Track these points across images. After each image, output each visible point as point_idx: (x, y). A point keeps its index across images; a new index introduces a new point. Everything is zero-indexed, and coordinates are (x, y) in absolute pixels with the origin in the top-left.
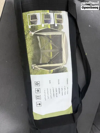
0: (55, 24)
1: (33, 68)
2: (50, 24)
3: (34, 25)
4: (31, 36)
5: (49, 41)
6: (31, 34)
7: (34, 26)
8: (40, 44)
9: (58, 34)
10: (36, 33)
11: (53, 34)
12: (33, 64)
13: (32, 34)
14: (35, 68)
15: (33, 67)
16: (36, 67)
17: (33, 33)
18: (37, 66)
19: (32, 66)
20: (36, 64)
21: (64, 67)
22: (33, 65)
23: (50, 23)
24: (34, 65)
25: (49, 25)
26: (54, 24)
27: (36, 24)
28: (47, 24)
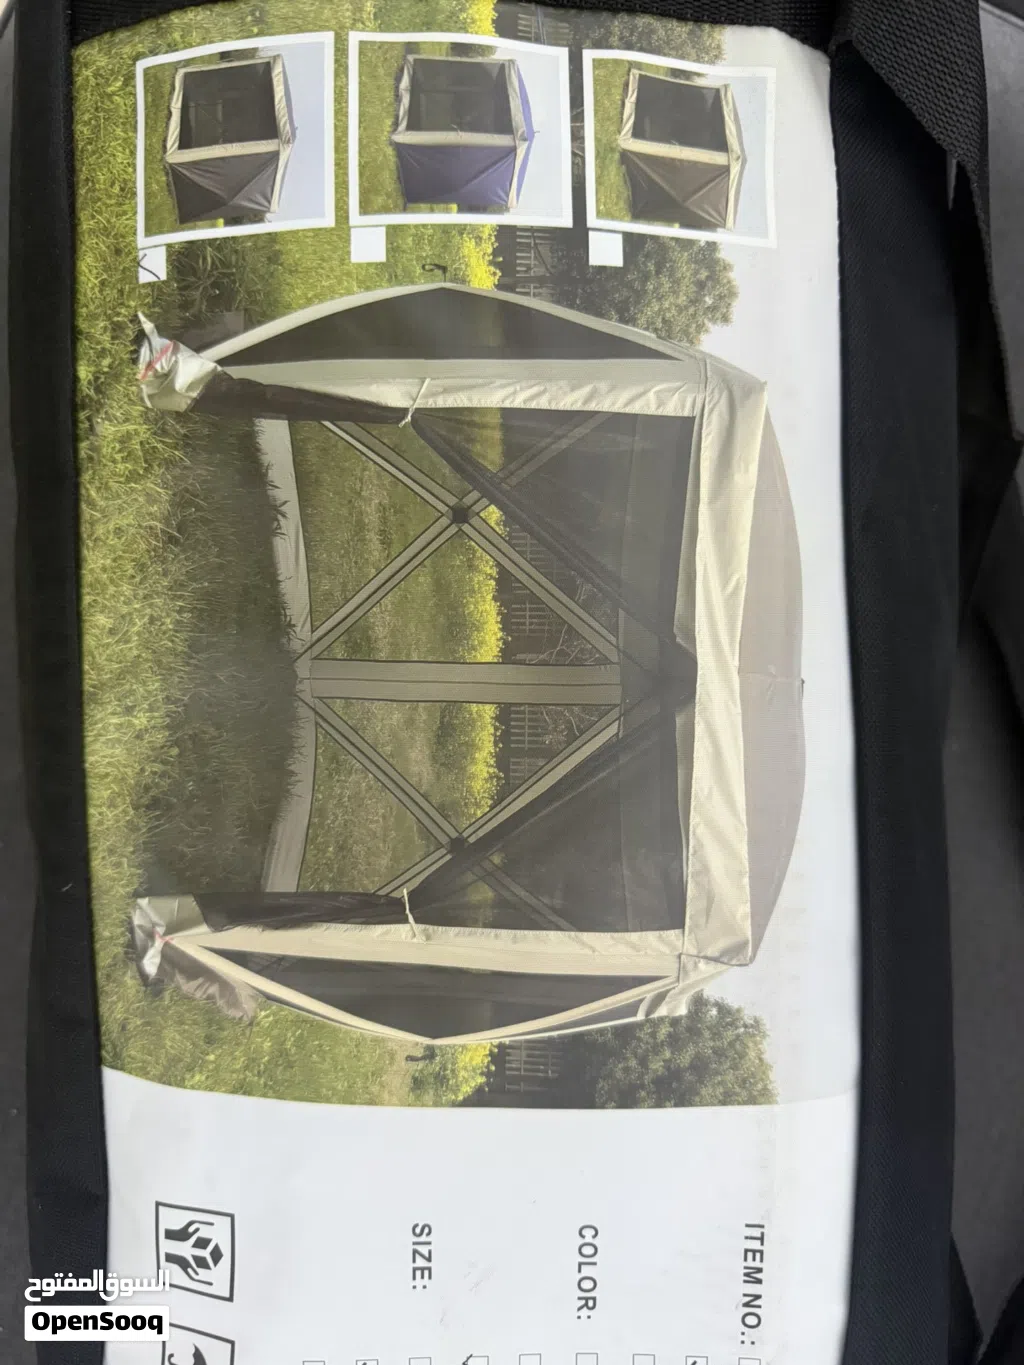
0: (592, 220)
1: (151, 964)
2: (488, 221)
3: (221, 231)
4: (164, 413)
5: (461, 515)
6: (166, 379)
7: (218, 244)
8: (289, 550)
9: (636, 408)
10: (237, 372)
11: (543, 403)
12: (150, 890)
13: (181, 382)
14: (174, 961)
15: (150, 936)
16: (198, 943)
17: (192, 369)
18: (217, 927)
19: (137, 920)
20: (190, 904)
21: (699, 1003)
22: (147, 912)
23: (502, 208)
24: (173, 905)
25: (474, 232)
26: (566, 221)
27: (257, 217)
28: (452, 217)
